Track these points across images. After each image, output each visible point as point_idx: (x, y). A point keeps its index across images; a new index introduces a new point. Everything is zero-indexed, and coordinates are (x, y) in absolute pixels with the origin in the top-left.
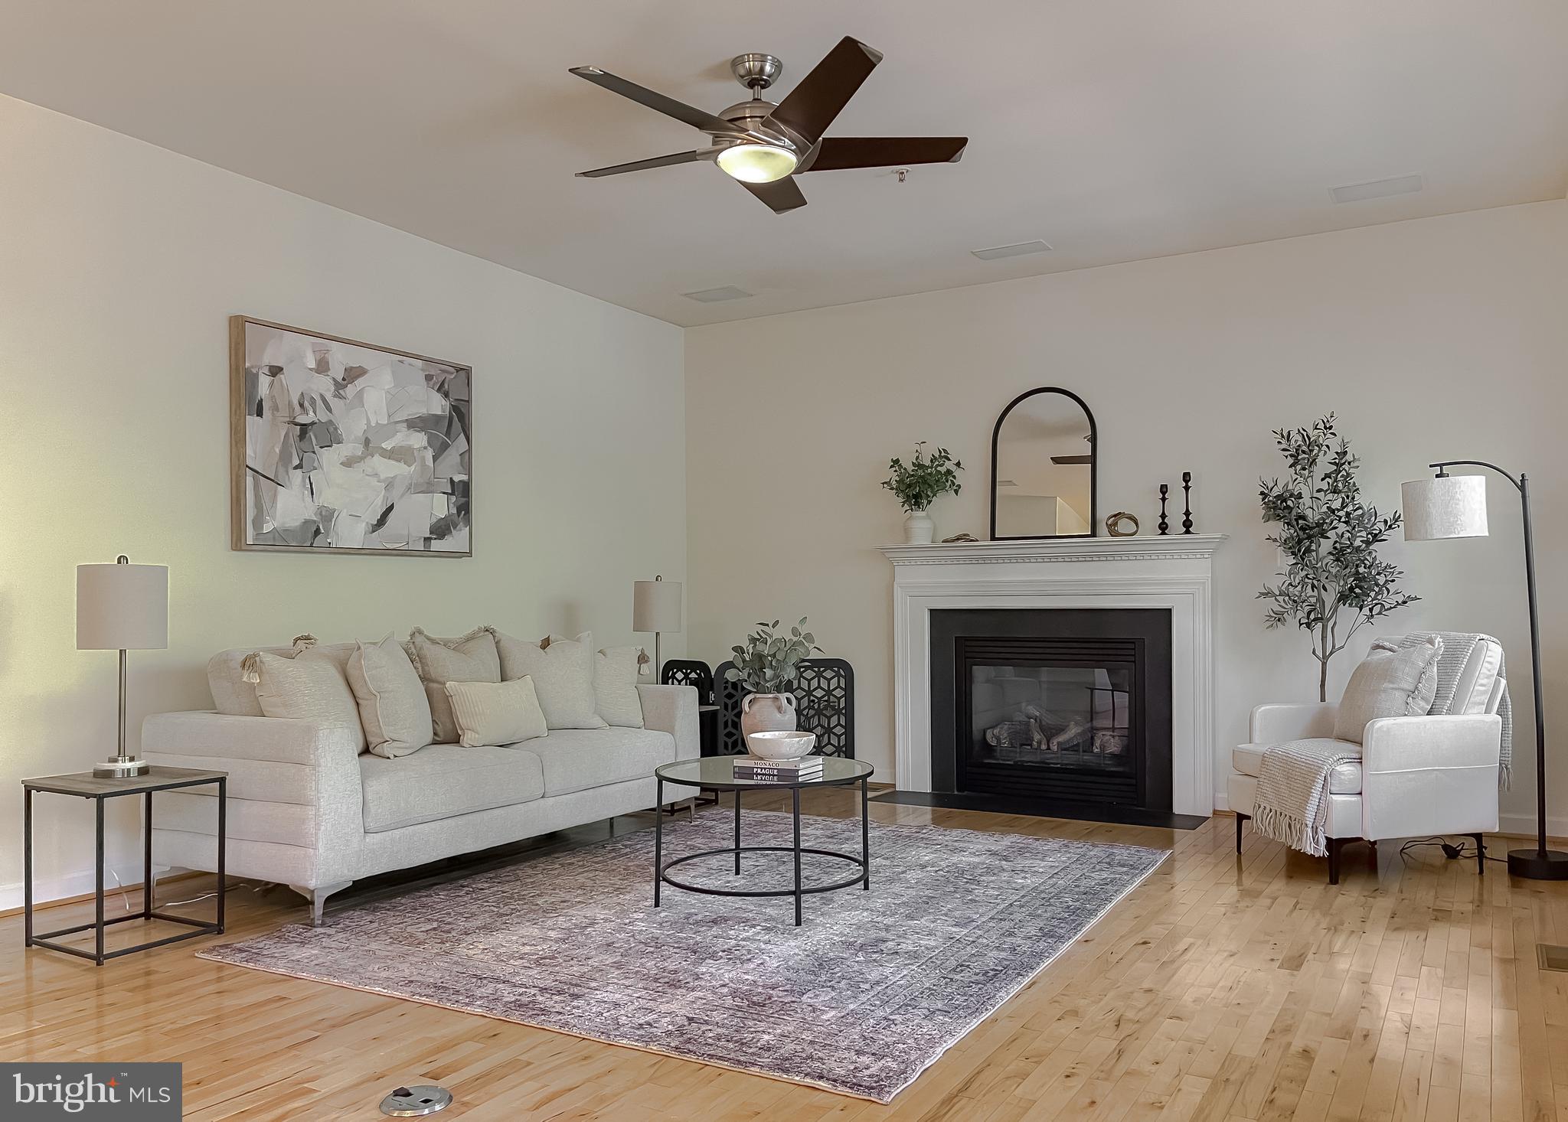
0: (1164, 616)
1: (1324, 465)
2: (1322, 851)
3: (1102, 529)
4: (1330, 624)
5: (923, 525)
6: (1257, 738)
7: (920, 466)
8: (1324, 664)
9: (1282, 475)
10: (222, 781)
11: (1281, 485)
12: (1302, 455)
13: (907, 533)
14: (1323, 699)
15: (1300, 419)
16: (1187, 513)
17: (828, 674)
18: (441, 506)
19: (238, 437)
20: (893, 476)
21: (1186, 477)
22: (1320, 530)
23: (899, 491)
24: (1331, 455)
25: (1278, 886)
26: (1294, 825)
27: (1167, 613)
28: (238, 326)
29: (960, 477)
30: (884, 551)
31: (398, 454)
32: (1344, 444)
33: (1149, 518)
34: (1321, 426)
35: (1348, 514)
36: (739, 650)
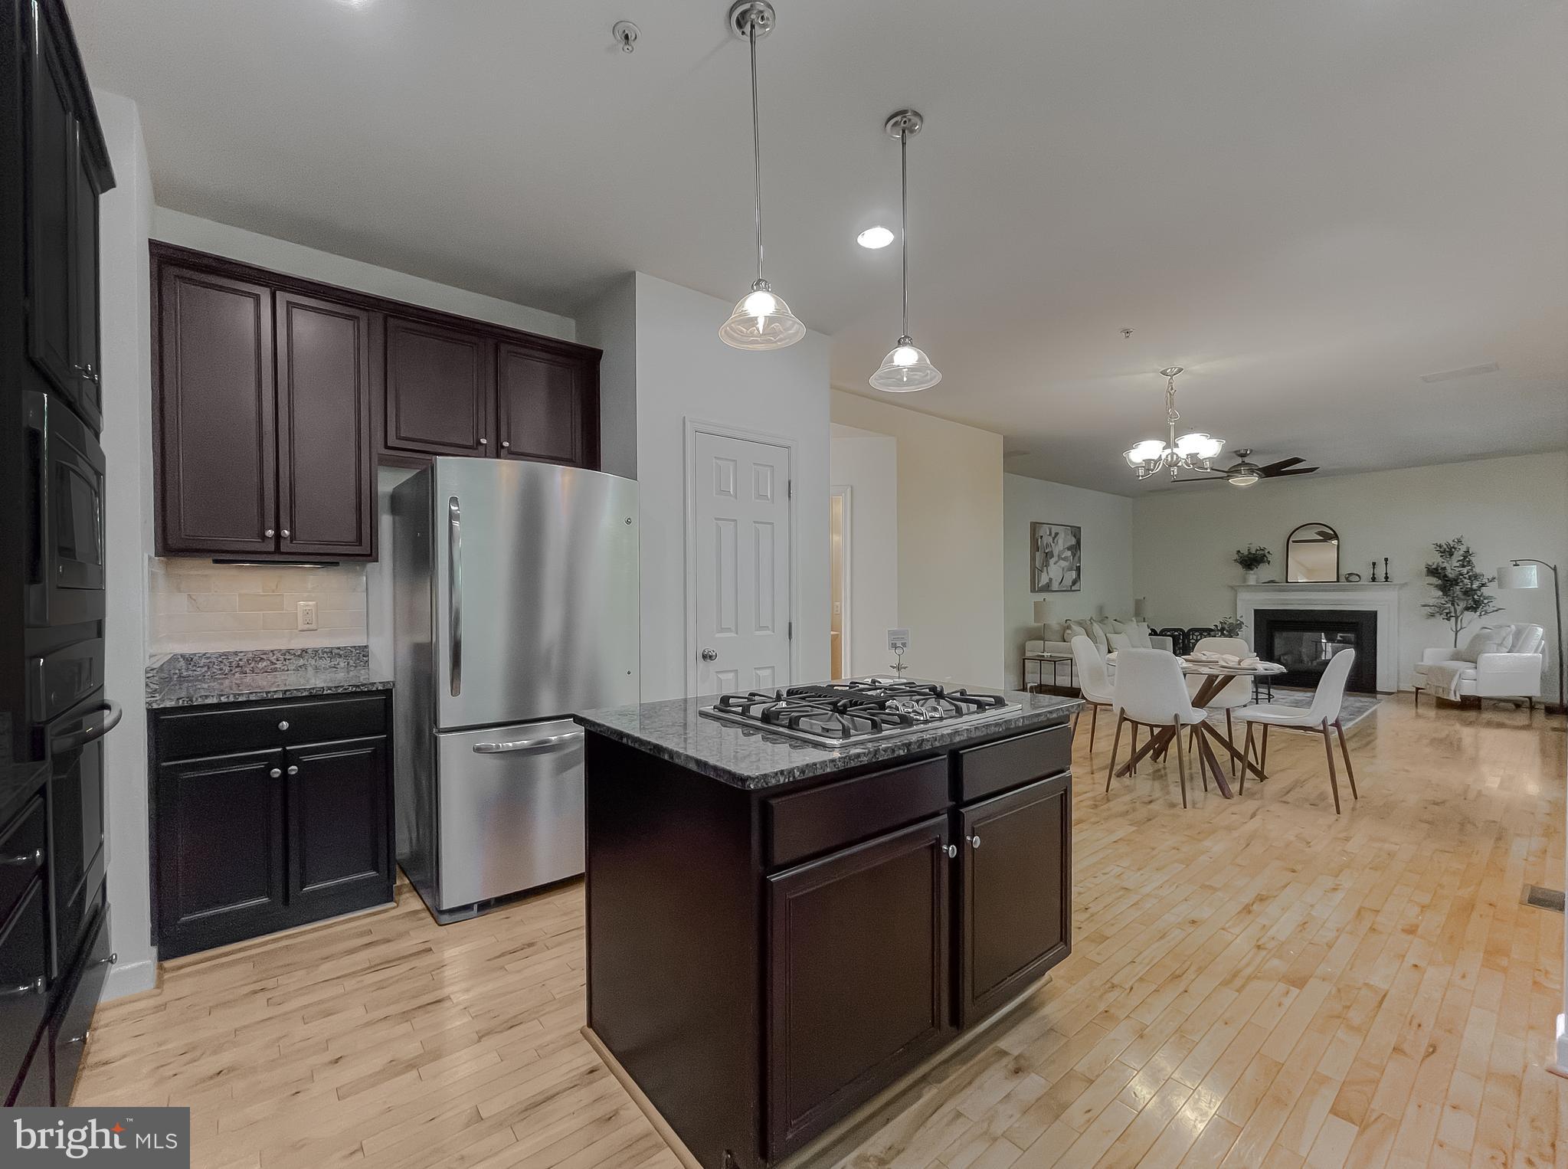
0: (1374, 614)
1: (1458, 555)
2: (1458, 699)
3: (1342, 579)
4: (1460, 618)
5: (1252, 577)
6: (1425, 659)
7: (1250, 553)
8: (1456, 634)
9: (1436, 560)
10: (1072, 660)
11: (1436, 564)
12: (1448, 552)
13: (1245, 580)
14: (1455, 647)
15: (1446, 538)
16: (1386, 574)
17: (1197, 634)
18: (1074, 574)
19: (1033, 559)
20: (1236, 557)
21: (1386, 560)
22: (1455, 582)
23: (1241, 563)
24: (1461, 552)
25: (1432, 713)
26: (1446, 690)
27: (1375, 613)
28: (1035, 526)
29: (1270, 558)
30: (1232, 587)
31: (1065, 559)
32: (1468, 548)
33: (1366, 573)
34: (1456, 540)
35: (1469, 576)
36: (1216, 626)
